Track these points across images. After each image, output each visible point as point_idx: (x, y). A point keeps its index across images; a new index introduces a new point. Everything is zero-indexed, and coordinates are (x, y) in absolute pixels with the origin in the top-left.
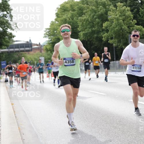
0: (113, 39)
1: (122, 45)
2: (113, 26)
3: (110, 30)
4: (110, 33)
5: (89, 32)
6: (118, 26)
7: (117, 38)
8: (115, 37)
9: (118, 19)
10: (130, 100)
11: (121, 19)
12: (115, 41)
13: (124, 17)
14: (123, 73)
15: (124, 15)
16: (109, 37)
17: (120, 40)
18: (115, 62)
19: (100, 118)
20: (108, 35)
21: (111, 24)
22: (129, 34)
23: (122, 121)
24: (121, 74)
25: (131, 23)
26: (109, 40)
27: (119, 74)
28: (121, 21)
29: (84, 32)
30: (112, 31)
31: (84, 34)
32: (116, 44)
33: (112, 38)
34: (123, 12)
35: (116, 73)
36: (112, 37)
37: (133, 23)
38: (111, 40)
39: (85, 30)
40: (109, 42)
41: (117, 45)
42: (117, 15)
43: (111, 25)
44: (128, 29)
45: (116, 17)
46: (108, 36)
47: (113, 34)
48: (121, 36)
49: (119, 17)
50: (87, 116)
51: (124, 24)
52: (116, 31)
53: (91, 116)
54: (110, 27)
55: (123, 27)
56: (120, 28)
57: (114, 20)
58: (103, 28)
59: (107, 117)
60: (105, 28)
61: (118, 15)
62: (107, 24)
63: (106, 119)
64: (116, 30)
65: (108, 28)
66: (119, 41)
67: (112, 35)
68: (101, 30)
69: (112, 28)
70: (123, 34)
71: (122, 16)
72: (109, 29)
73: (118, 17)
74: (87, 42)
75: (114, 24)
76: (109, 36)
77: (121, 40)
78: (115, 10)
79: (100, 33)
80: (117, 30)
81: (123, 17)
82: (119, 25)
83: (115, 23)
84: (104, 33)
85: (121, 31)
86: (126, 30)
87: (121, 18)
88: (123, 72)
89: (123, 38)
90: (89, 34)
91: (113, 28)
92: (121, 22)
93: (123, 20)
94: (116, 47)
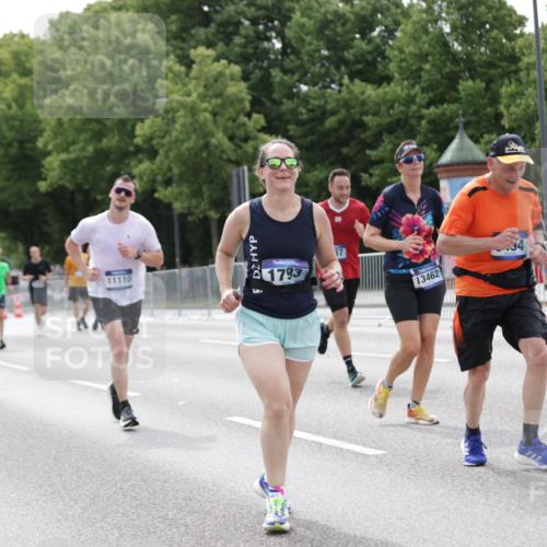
0: (174, 185)
1: (207, 206)
2: (174, 134)
3: (161, 152)
4: (162, 162)
5: (85, 157)
6: (194, 137)
7: (189, 182)
8: (182, 179)
9: (193, 111)
10: (231, 416)
11: (206, 110)
12: (181, 194)
13: (219, 101)
14: (209, 315)
15: (217, 96)
16: (159, 178)
17: (200, 189)
18: (177, 271)
19: (115, 486)
20: (154, 167)
21: (166, 128)
22: (231, 166)
23: (199, 497)
24: (199, 319)
25: (244, 125)
26: (160, 189)
27: (192, 317)
28: (208, 115)
29: (64, 156)
30: (172, 155)
31: (64, 164)
32: (186, 205)
33: (168, 182)
34: (216, 81)
35: (180, 315)
36: (169, 175)
37: (250, 124)
38: (166, 188)
39: (71, 148)
40: (156, 195)
41: (189, 208)
42: (189, 95)
43: (167, 132)
44: (233, 147)
45: (189, 99)
46: (152, 171)
47: (172, 165)
48: (203, 175)
49: (198, 101)
50: (63, 479)
51: (218, 128)
52: (187, 153)
53: (80, 477)
54: (163, 137)
55: (214, 141)
56: (202, 142)
57: (181, 113)
58: (138, 141)
59: (142, 481)
60: (144, 142)
61: (195, 95)
62: (151, 127)
63: (137, 490)
64: (188, 149)
65: (154, 142)
66: (197, 193)
67: (170, 169)
68: (132, 149)
69: (170, 143)
70: (210, 166)
71: (211, 98)
72: (158, 144)
73: (194, 103)
74: (73, 193)
75: (177, 126)
76: (157, 171)
77: (205, 189)
78: (183, 75)
79: (126, 161)
80: (192, 149)
81: (214, 101)
82: (195, 130)
83: (184, 125)
84: (141, 162)
85: (204, 154)
86: (223, 151)
87: (205, 105)
88: (205, 311)
89: (211, 182)
90: (85, 163)
91: (177, 141)
92: (206, 120)
93: (214, 114)
94: (183, 216)
